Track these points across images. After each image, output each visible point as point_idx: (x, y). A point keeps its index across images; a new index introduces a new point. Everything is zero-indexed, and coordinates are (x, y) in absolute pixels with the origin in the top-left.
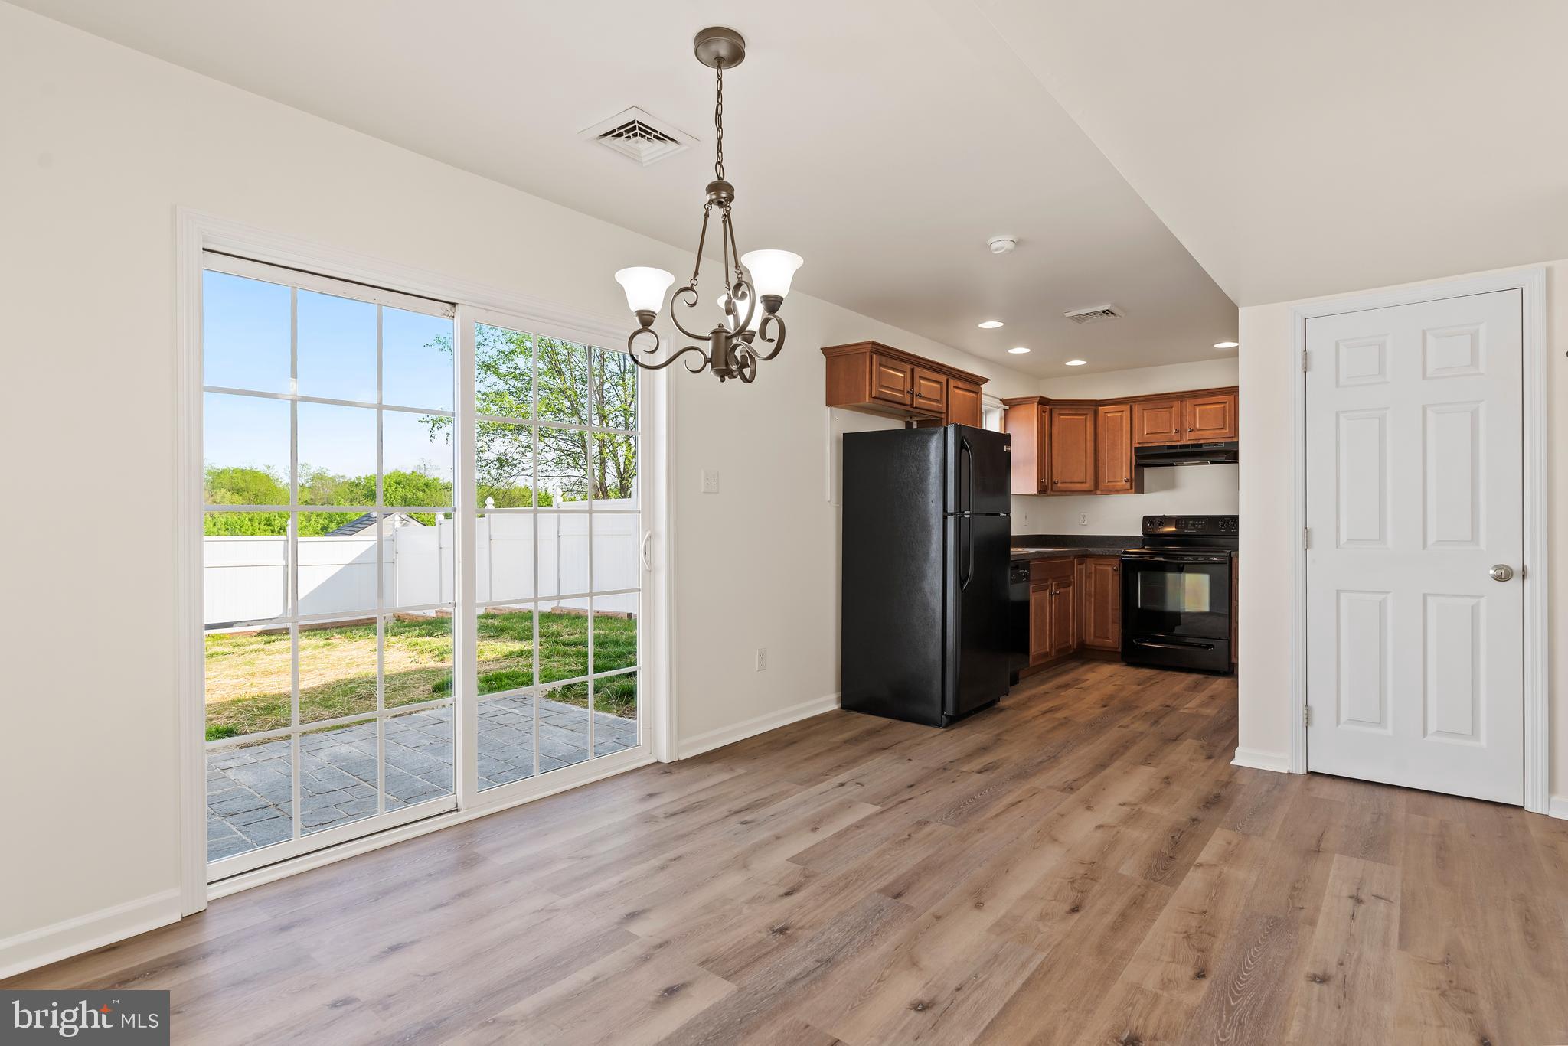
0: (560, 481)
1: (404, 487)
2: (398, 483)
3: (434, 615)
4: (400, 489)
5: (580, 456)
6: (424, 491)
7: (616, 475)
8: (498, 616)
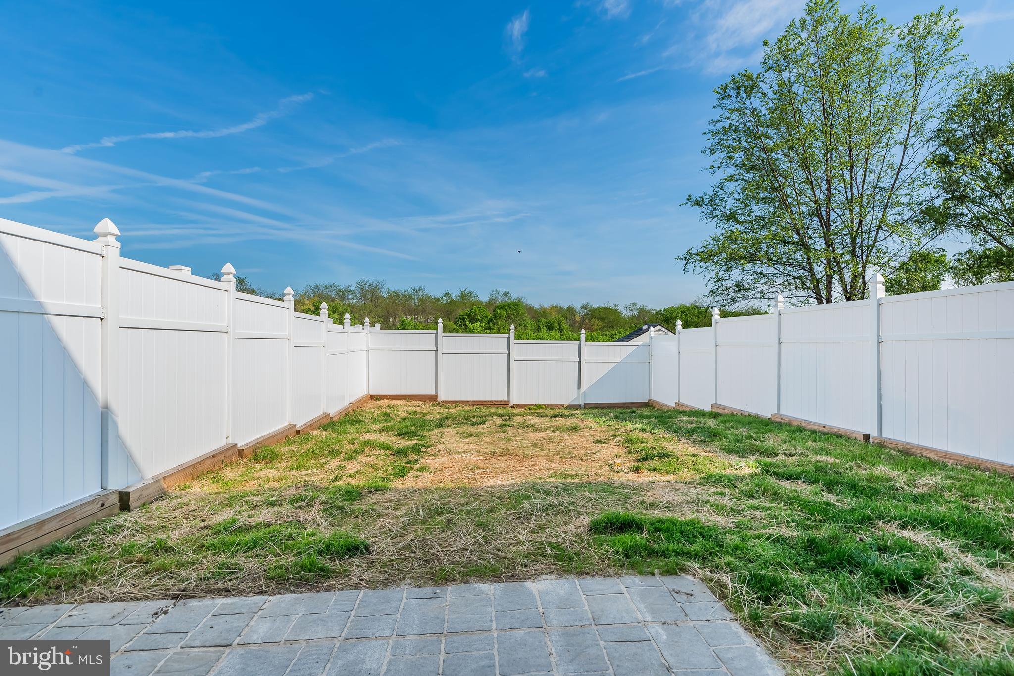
0: (789, 301)
1: (686, 315)
2: (683, 312)
3: (674, 406)
4: (684, 316)
5: (807, 279)
6: (698, 317)
7: (842, 293)
8: (721, 415)
